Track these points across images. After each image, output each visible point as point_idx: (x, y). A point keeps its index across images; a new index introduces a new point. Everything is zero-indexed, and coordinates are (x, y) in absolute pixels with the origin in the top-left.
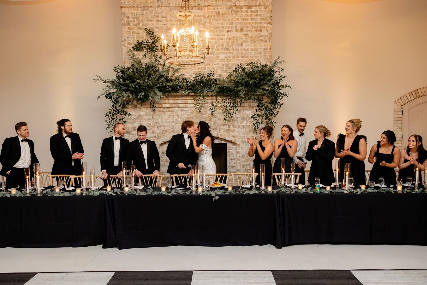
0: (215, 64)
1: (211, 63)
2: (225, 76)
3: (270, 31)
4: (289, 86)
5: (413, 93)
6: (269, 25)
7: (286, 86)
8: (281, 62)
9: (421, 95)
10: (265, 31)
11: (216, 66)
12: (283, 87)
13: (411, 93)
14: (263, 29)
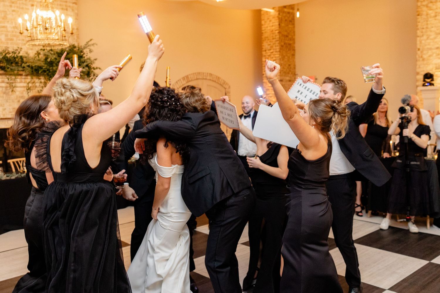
0: (19, 40)
1: (15, 38)
2: (32, 54)
3: (76, 11)
4: (100, 68)
5: (185, 78)
6: (74, 5)
7: (97, 68)
8: (93, 45)
9: (190, 79)
10: (71, 10)
11: (20, 42)
12: (94, 69)
13: (184, 78)
14: (69, 8)
